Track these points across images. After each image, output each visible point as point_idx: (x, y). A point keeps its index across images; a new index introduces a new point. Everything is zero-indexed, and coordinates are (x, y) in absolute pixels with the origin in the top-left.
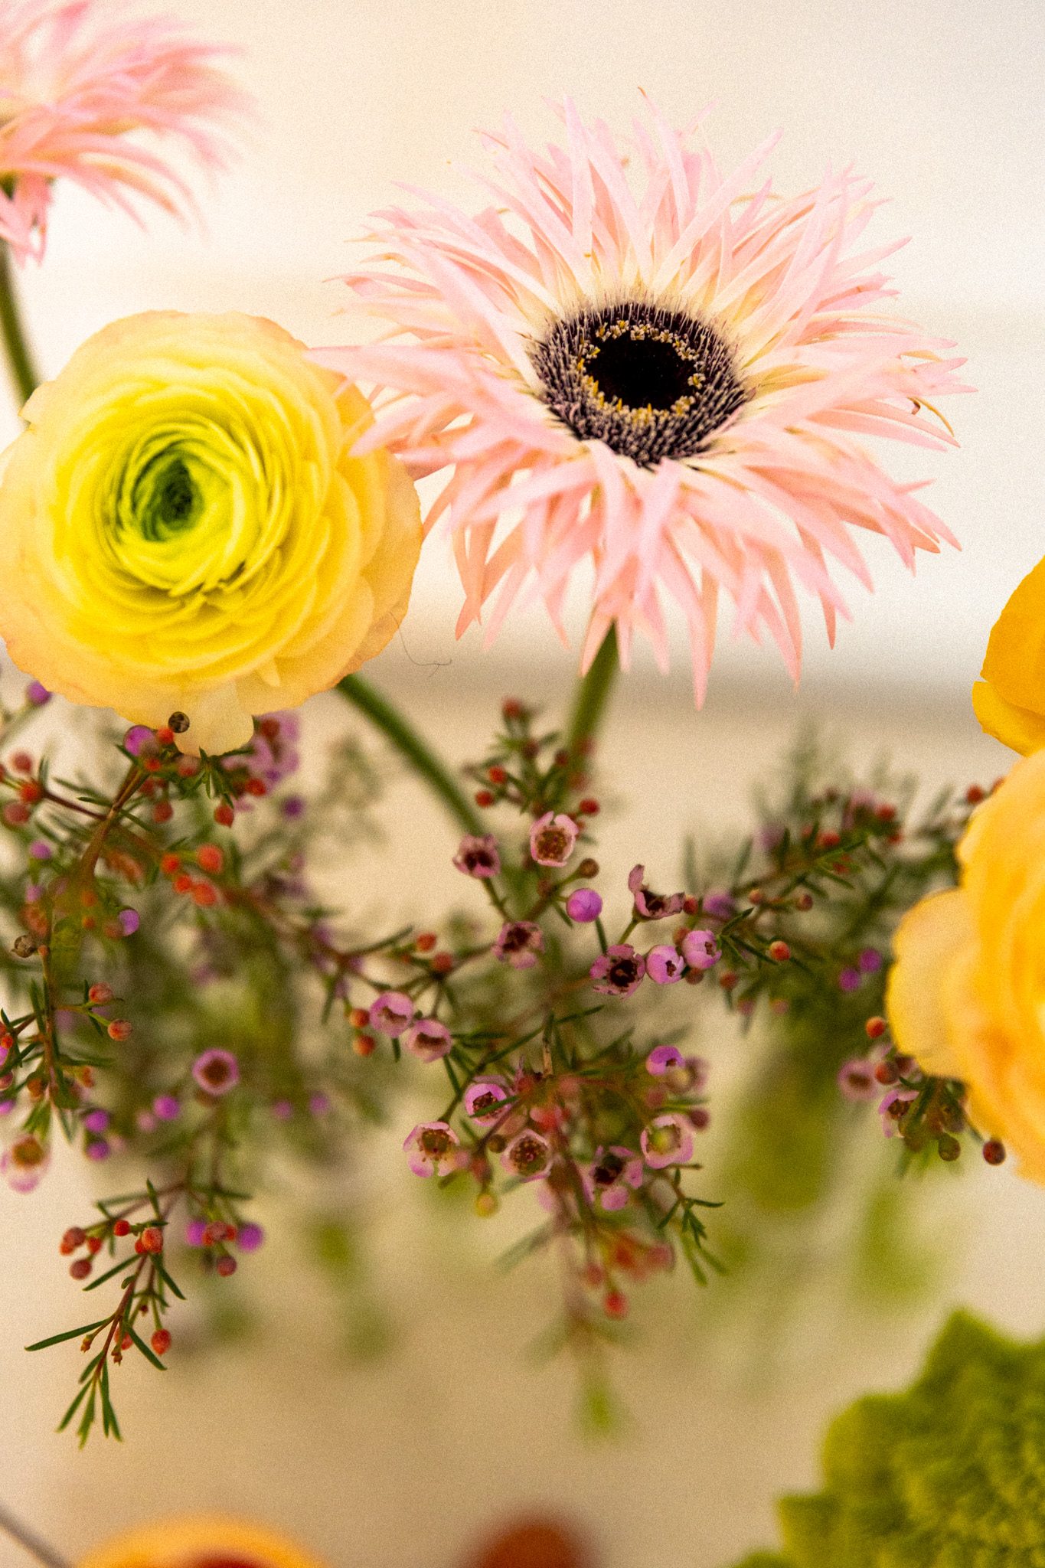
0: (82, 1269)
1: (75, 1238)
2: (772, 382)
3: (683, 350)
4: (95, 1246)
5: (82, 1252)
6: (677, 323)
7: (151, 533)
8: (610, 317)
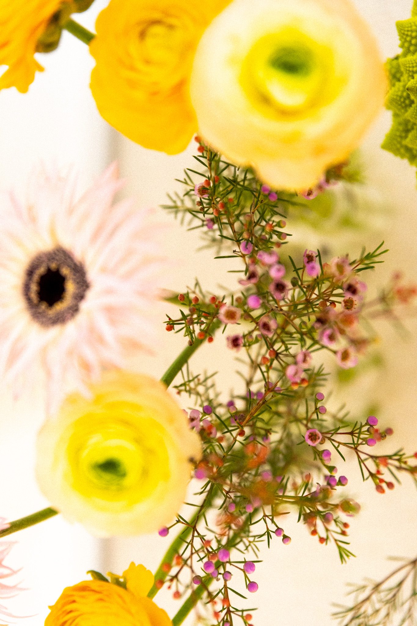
0: (390, 485)
1: (380, 489)
2: (53, 232)
3: (42, 270)
4: (382, 481)
5: (384, 485)
6: (30, 273)
7: (123, 475)
8: (29, 299)
